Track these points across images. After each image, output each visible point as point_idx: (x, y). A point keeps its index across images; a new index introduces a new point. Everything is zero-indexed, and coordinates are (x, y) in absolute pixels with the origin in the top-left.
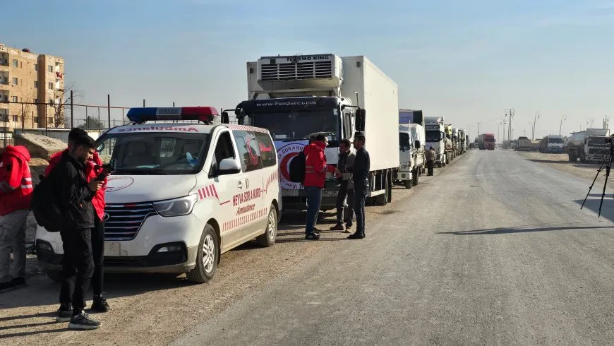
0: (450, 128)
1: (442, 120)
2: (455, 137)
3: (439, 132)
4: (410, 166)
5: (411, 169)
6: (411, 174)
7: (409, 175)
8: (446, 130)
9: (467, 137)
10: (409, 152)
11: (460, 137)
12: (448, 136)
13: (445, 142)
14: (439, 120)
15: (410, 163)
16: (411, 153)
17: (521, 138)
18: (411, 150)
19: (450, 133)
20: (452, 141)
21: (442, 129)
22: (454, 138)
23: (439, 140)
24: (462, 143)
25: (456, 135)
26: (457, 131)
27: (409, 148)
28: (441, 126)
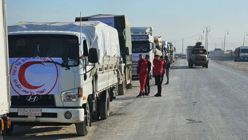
0: (159, 40)
1: (151, 30)
2: (165, 48)
3: (148, 42)
4: (80, 95)
5: (83, 101)
6: (82, 111)
7: (78, 112)
8: (156, 41)
9: (175, 49)
10: (78, 71)
11: (169, 49)
12: (158, 47)
13: (155, 53)
14: (148, 31)
15: (80, 89)
16: (82, 72)
17: (216, 50)
18: (81, 66)
19: (160, 44)
20: (162, 51)
21: (151, 39)
22: (163, 49)
23: (149, 50)
24: (171, 54)
25: (166, 47)
26: (166, 43)
27: (79, 63)
28: (150, 36)
